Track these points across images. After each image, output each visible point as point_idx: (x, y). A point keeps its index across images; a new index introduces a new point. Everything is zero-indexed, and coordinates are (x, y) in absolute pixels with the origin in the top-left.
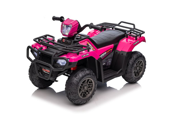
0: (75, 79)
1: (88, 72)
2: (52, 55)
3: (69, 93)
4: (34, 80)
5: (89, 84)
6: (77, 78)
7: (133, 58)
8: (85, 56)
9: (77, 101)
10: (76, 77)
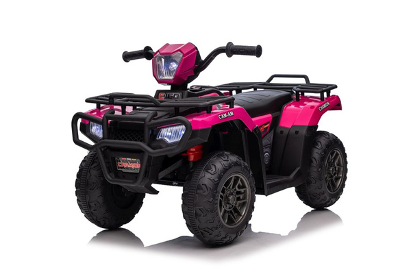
0: (208, 176)
1: (233, 158)
2: (144, 119)
3: (196, 214)
4: (92, 205)
5: (238, 190)
6: (212, 172)
7: (319, 144)
8: (225, 116)
9: (216, 232)
10: (210, 171)
